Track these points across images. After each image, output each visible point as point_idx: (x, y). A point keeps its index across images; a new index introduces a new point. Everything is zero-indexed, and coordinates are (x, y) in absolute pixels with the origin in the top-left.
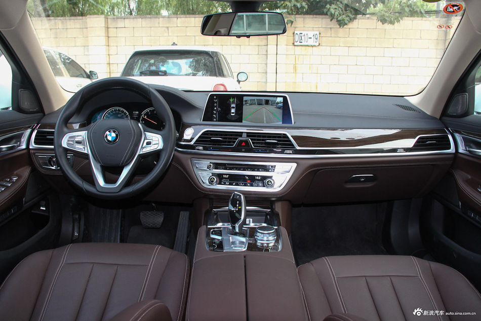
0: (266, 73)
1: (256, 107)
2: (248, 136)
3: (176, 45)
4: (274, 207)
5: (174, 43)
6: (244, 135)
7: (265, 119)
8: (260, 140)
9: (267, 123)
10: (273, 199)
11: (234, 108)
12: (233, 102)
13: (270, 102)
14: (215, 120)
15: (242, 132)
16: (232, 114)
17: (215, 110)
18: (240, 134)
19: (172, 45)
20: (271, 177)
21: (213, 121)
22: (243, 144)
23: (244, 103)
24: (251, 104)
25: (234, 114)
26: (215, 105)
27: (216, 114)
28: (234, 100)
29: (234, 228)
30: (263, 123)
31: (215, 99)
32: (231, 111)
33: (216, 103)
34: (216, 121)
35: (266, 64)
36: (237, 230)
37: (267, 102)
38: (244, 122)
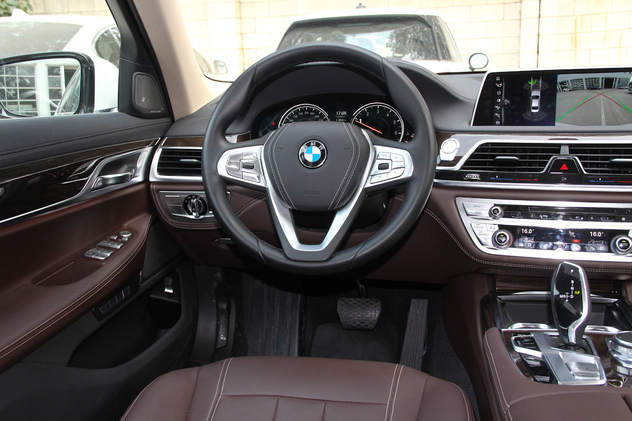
0: (518, 53)
1: (586, 94)
2: (571, 152)
3: (364, 7)
4: (624, 294)
5: (360, 4)
6: (565, 150)
7: (603, 117)
8: (597, 158)
9: (608, 124)
10: (623, 278)
11: (536, 97)
12: (536, 87)
13: (616, 83)
14: (497, 122)
15: (560, 145)
16: (533, 111)
17: (498, 104)
18: (556, 148)
19: (357, 8)
20: (626, 233)
21: (493, 124)
22: (564, 167)
23: (559, 87)
24: (574, 89)
25: (537, 111)
26: (499, 93)
27: (499, 112)
28: (538, 83)
29: (565, 333)
30: (601, 125)
31: (499, 82)
32: (530, 103)
33: (500, 89)
34: (501, 125)
35: (519, 37)
36: (572, 338)
37: (609, 83)
38: (559, 126)
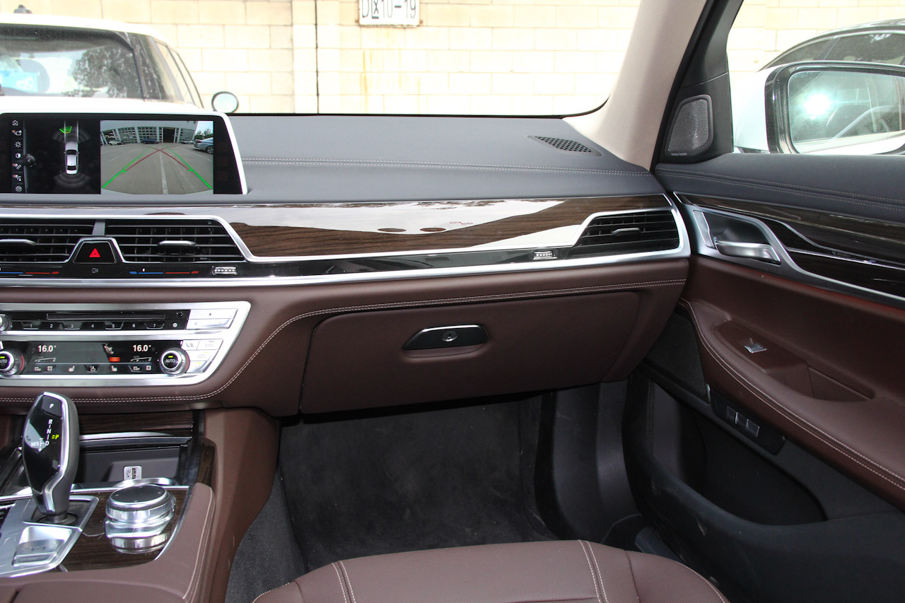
0: (293, 95)
1: (139, 150)
2: (108, 231)
3: (28, 12)
4: (201, 429)
5: (21, 7)
6: (99, 229)
7: (164, 182)
8: (147, 240)
9: (171, 192)
10: (200, 406)
11: (72, 152)
12: (71, 138)
13: (177, 135)
14: (19, 188)
15: (93, 221)
16: (69, 172)
17: (17, 160)
18: (86, 226)
19: (16, 11)
20: (176, 344)
21: (12, 191)
22: (95, 254)
23: (103, 138)
24: (123, 143)
25: (74, 172)
26: (18, 144)
27: (20, 172)
28: (74, 132)
29: (40, 500)
30: (161, 193)
31: (17, 129)
32: (64, 161)
33: (20, 138)
34: (23, 192)
35: (292, 73)
36: (51, 507)
37: (169, 135)
38: (106, 195)
